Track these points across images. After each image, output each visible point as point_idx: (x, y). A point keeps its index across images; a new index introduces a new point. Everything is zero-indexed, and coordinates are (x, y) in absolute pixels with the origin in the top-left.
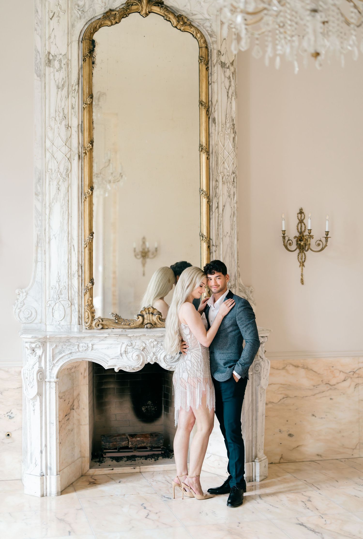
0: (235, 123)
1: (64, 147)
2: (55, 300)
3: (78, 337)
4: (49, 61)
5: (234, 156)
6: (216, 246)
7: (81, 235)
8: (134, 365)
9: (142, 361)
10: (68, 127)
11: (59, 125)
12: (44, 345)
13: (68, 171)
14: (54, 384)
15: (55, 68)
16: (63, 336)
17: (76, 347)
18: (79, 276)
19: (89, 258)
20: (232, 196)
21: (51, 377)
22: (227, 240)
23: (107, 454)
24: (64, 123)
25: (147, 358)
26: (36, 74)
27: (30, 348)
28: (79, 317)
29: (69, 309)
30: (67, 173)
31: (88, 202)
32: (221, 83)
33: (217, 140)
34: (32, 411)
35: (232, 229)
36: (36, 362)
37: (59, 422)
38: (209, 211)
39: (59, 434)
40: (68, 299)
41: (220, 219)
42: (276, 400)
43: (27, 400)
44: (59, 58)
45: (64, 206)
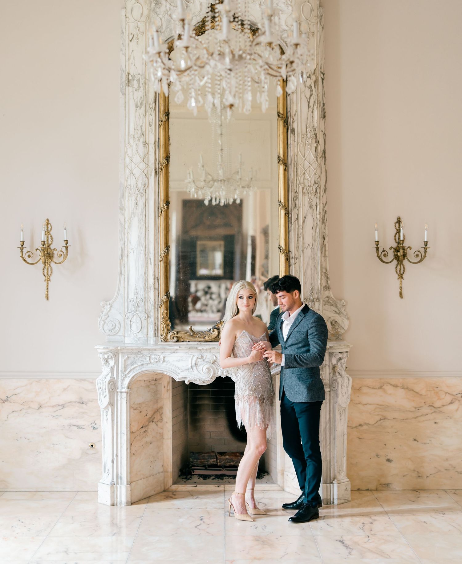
0: (317, 132)
1: (142, 163)
2: (133, 313)
3: (149, 349)
4: (129, 81)
5: (317, 165)
6: (295, 259)
8: (204, 378)
9: (212, 374)
11: (137, 142)
12: (116, 356)
13: (146, 187)
14: (125, 394)
15: (134, 87)
16: (134, 348)
17: (148, 359)
18: (155, 289)
19: (164, 272)
20: (314, 207)
21: (122, 387)
22: (308, 252)
23: (195, 471)
24: (142, 140)
25: (218, 372)
27: (103, 358)
28: (155, 329)
29: (146, 321)
30: (144, 189)
31: (163, 217)
32: (301, 93)
33: (297, 151)
34: (105, 421)
35: (315, 241)
36: (109, 373)
37: (132, 432)
38: (287, 223)
39: (131, 444)
40: (145, 312)
41: (300, 230)
42: (372, 422)
43: (101, 410)
44: (137, 78)
45: (142, 220)
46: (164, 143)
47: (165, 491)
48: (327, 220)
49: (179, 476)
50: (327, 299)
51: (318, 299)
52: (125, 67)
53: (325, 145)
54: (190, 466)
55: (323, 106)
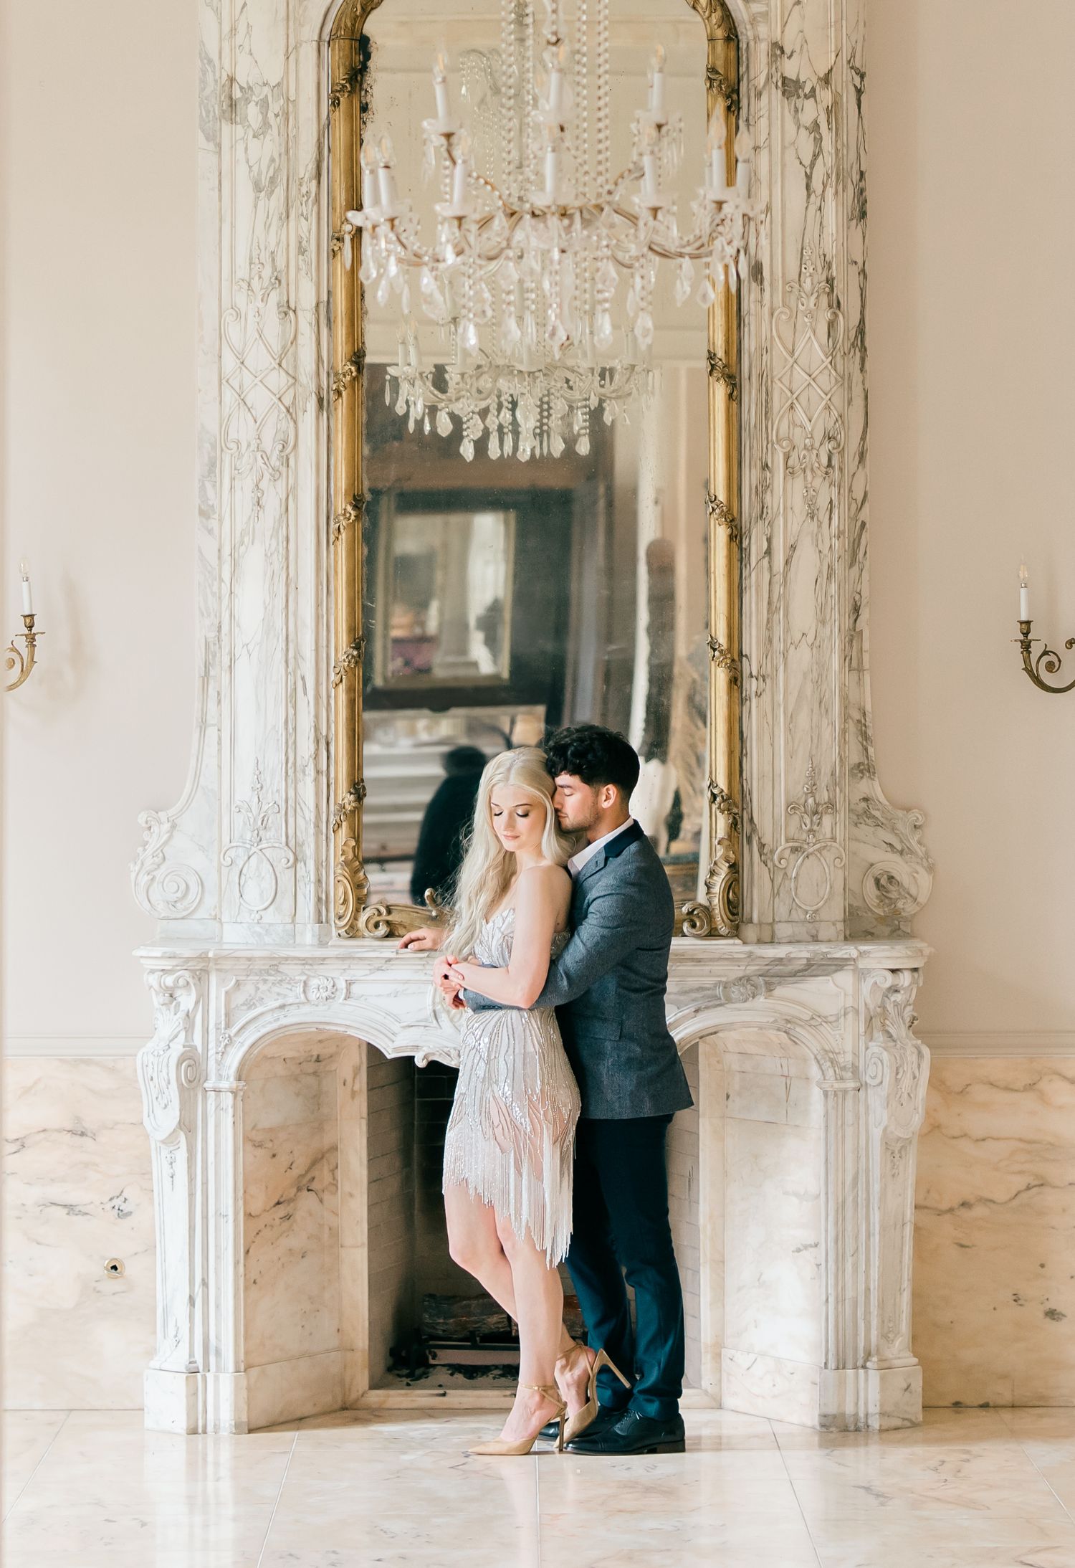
0: (834, 274)
1: (275, 373)
2: (248, 846)
3: (304, 959)
4: (231, 105)
5: (833, 381)
6: (761, 679)
7: (327, 647)
10: (285, 309)
11: (261, 305)
12: (199, 979)
13: (288, 449)
14: (230, 1096)
15: (249, 126)
16: (257, 954)
17: (300, 989)
18: (318, 772)
19: (347, 718)
20: (823, 515)
21: (220, 1076)
22: (802, 657)
23: (438, 1352)
24: (274, 297)
26: (203, 131)
27: (161, 986)
28: (319, 899)
29: (289, 873)
30: (282, 454)
31: (344, 545)
32: (784, 148)
33: (769, 337)
34: (167, 1181)
35: (823, 622)
36: (179, 1032)
37: (249, 1215)
38: (736, 564)
39: (247, 1252)
40: (287, 844)
41: (777, 590)
42: (1001, 1195)
43: (153, 1146)
44: (260, 95)
45: (276, 554)
46: (347, 309)
47: (344, 1408)
48: (866, 552)
49: (389, 1370)
50: (864, 805)
51: (831, 805)
52: (220, 58)
53: (863, 307)
54: (424, 1337)
55: (861, 180)
